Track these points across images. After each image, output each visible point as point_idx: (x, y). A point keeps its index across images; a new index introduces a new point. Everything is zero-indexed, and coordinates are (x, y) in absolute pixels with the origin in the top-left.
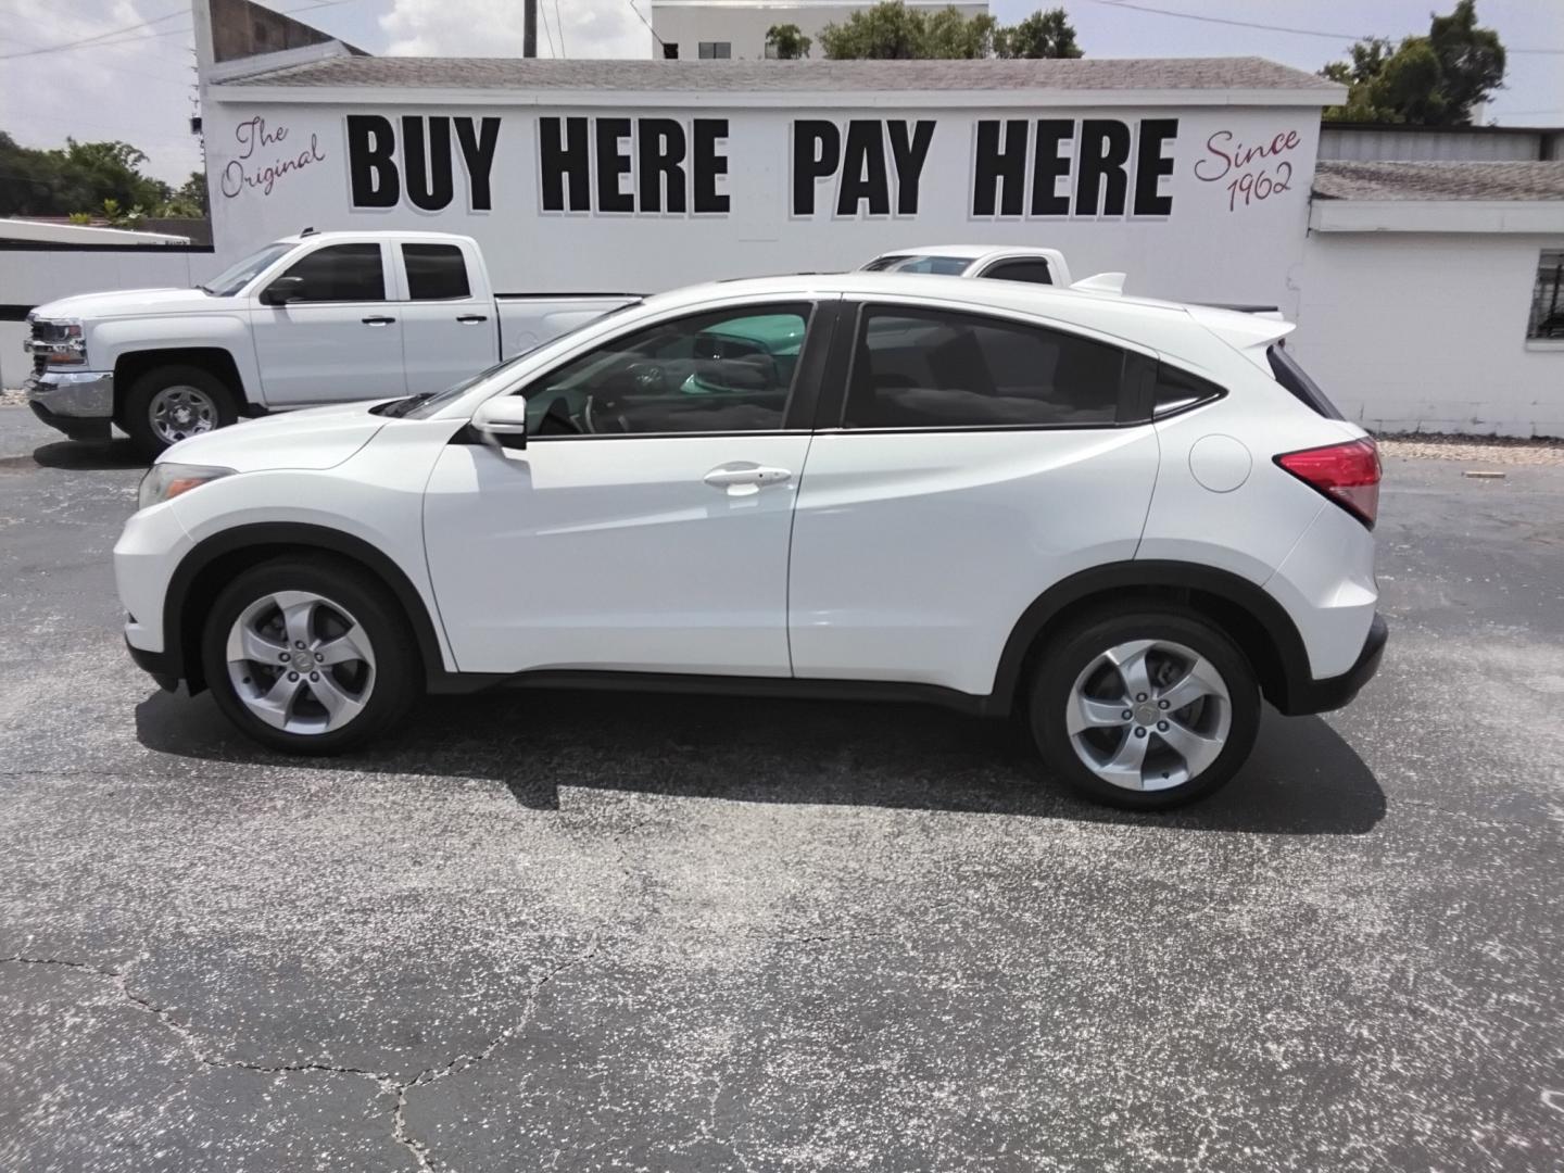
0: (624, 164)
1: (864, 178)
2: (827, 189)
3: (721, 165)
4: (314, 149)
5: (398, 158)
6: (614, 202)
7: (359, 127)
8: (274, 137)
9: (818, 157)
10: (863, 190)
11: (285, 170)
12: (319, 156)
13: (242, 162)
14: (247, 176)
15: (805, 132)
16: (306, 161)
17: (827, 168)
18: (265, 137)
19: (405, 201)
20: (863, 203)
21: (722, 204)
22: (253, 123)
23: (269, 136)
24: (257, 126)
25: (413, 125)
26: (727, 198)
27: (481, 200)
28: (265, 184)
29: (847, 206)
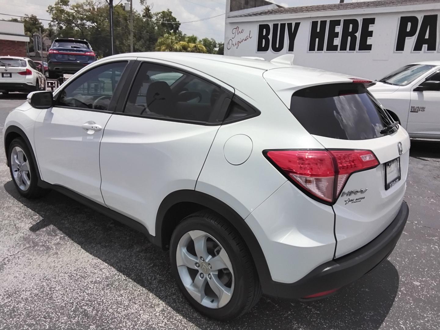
0: (337, 35)
1: (427, 37)
2: (410, 42)
3: (371, 34)
4: (250, 35)
5: (270, 37)
6: (332, 48)
7: (262, 27)
8: (241, 32)
9: (408, 30)
10: (426, 41)
11: (242, 41)
12: (251, 37)
13: (232, 39)
14: (233, 43)
15: (404, 21)
16: (247, 39)
17: (411, 34)
18: (238, 32)
19: (270, 50)
20: (425, 47)
21: (369, 48)
22: (236, 28)
23: (240, 32)
24: (237, 29)
25: (275, 26)
26: (371, 45)
27: (291, 49)
28: (237, 45)
29: (418, 47)
